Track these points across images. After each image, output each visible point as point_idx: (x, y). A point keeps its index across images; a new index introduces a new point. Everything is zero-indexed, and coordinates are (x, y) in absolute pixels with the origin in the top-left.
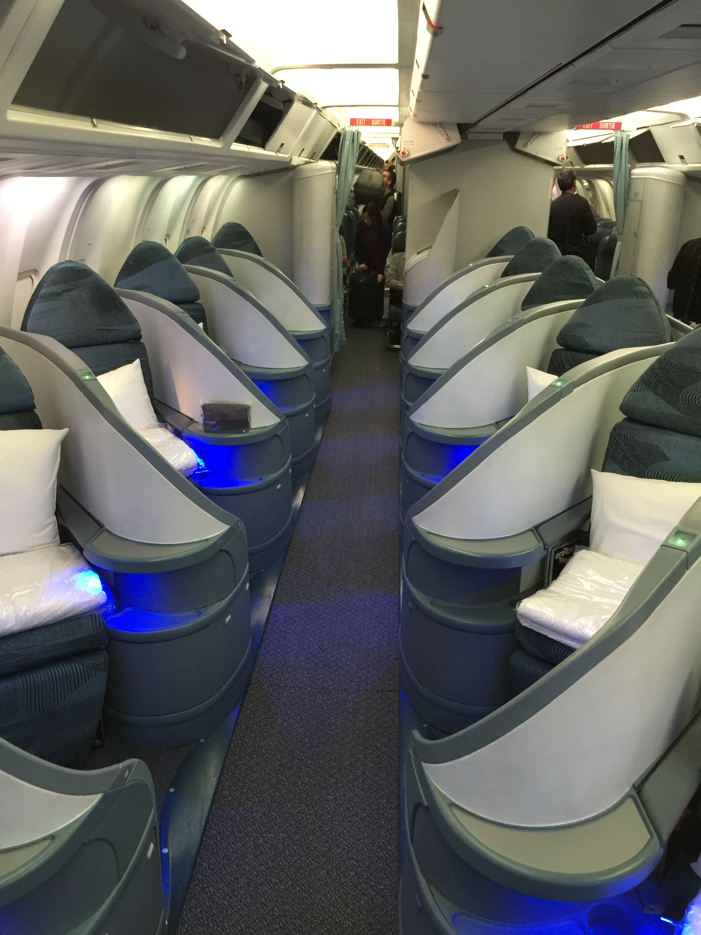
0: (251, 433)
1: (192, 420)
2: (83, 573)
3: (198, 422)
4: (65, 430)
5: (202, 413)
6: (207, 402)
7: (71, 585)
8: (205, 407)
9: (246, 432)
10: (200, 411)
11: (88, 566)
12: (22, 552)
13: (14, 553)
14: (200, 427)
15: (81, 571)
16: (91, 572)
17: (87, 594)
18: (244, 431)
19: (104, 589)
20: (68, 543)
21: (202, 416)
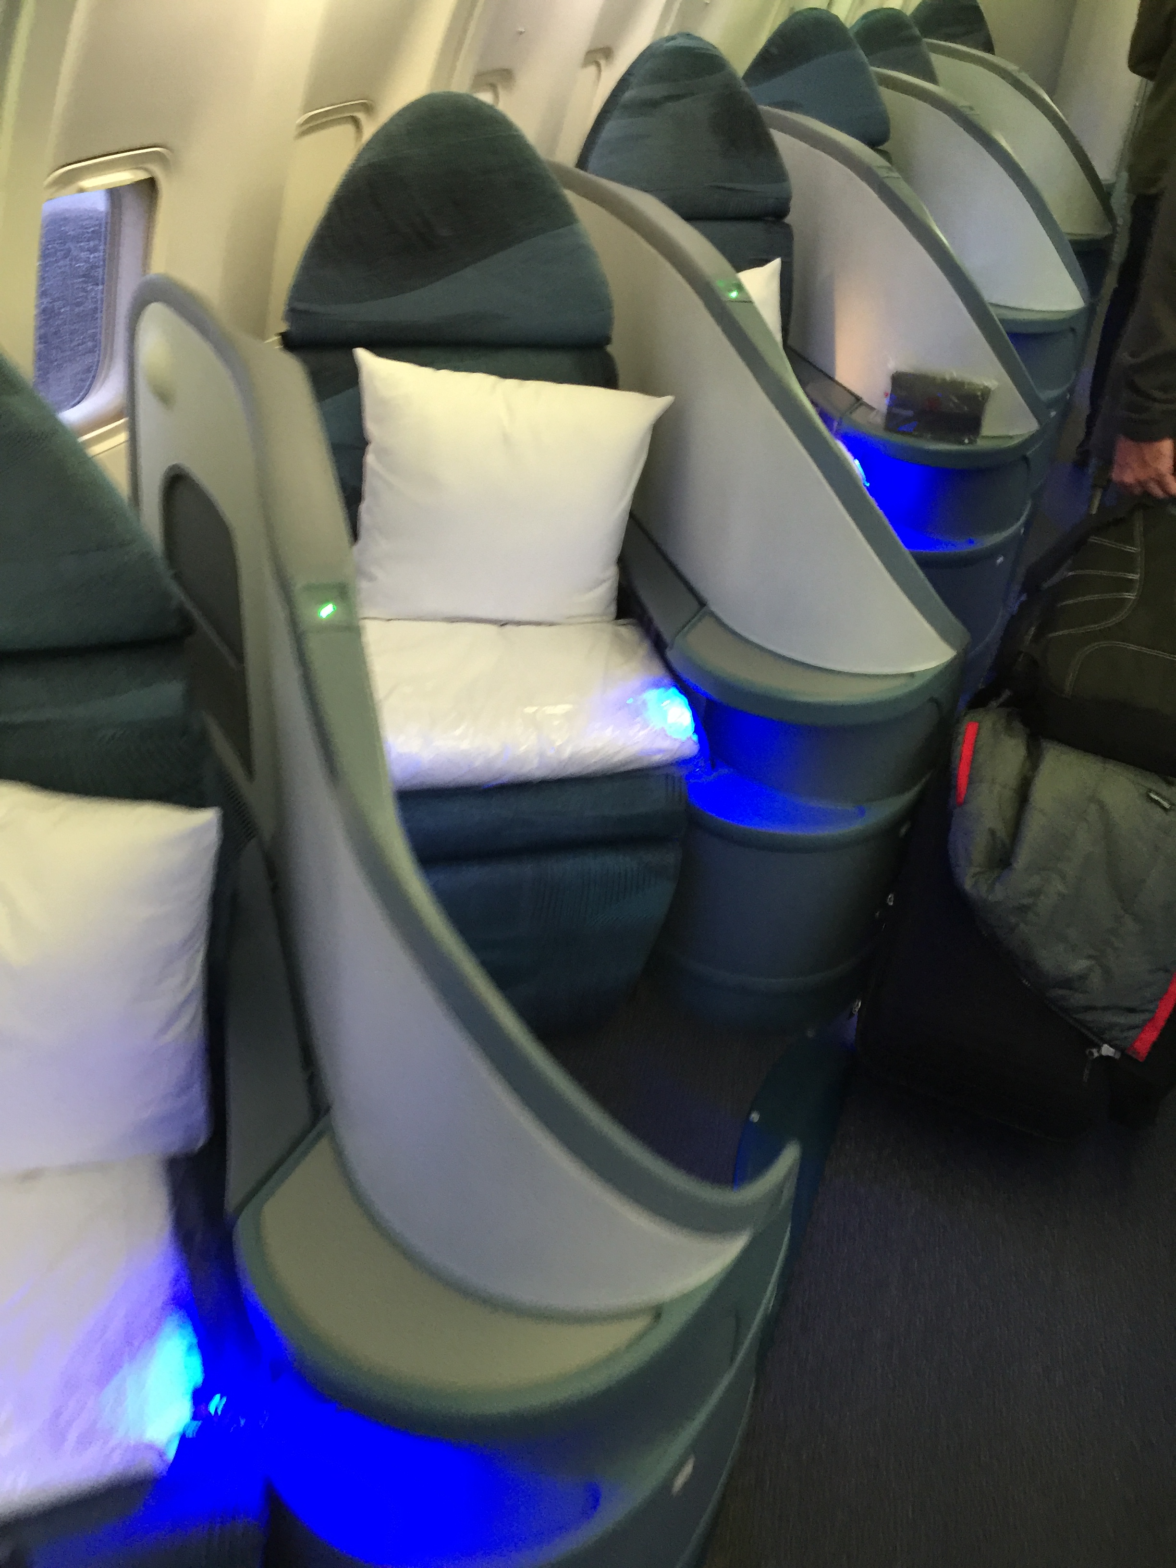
0: (981, 444)
1: (858, 399)
2: (661, 690)
3: (872, 408)
4: (666, 401)
5: (889, 391)
6: (905, 368)
7: (637, 712)
8: (899, 380)
9: (971, 442)
10: (884, 384)
11: (667, 680)
12: (551, 624)
13: (538, 624)
14: (878, 419)
15: (657, 685)
16: (674, 691)
17: (665, 735)
18: (966, 441)
19: (696, 731)
20: (631, 620)
21: (886, 395)
